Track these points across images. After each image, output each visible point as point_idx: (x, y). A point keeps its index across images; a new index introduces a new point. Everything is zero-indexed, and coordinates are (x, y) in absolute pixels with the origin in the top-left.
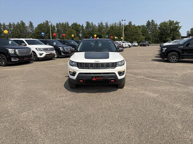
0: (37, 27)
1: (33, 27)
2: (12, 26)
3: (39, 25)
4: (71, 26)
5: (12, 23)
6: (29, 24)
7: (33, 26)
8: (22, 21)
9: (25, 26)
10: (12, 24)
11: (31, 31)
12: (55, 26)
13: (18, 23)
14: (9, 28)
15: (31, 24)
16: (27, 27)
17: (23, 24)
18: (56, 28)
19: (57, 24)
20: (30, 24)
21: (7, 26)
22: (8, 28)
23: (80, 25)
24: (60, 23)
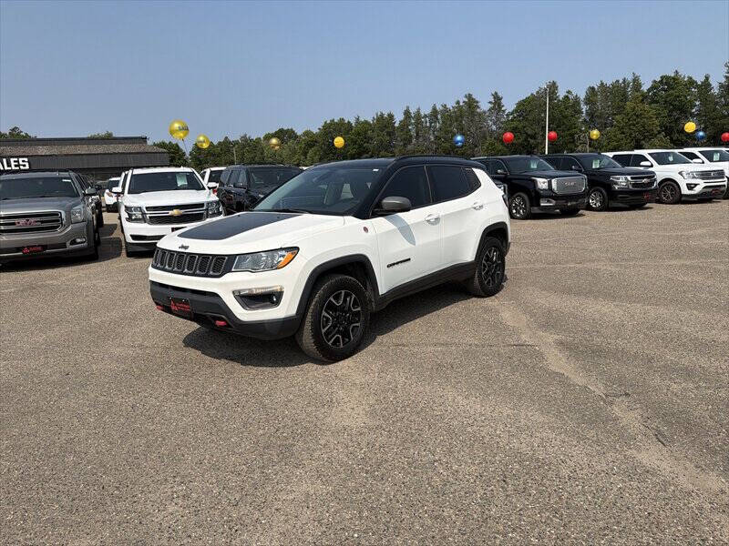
0: (516, 111)
1: (504, 111)
2: (439, 117)
3: (520, 104)
4: (649, 90)
5: (439, 108)
6: (490, 102)
7: (503, 109)
8: (469, 97)
9: (478, 110)
10: (441, 108)
11: (494, 127)
12: (582, 96)
13: (458, 103)
14: (431, 123)
15: (497, 100)
16: (485, 112)
17: (471, 103)
18: (586, 104)
19: (593, 88)
20: (495, 104)
21: (426, 116)
22: (428, 125)
23: (694, 78)
24: (602, 84)
